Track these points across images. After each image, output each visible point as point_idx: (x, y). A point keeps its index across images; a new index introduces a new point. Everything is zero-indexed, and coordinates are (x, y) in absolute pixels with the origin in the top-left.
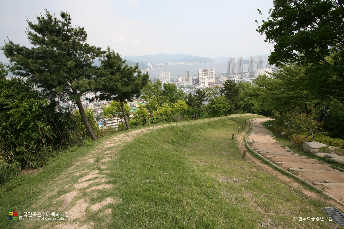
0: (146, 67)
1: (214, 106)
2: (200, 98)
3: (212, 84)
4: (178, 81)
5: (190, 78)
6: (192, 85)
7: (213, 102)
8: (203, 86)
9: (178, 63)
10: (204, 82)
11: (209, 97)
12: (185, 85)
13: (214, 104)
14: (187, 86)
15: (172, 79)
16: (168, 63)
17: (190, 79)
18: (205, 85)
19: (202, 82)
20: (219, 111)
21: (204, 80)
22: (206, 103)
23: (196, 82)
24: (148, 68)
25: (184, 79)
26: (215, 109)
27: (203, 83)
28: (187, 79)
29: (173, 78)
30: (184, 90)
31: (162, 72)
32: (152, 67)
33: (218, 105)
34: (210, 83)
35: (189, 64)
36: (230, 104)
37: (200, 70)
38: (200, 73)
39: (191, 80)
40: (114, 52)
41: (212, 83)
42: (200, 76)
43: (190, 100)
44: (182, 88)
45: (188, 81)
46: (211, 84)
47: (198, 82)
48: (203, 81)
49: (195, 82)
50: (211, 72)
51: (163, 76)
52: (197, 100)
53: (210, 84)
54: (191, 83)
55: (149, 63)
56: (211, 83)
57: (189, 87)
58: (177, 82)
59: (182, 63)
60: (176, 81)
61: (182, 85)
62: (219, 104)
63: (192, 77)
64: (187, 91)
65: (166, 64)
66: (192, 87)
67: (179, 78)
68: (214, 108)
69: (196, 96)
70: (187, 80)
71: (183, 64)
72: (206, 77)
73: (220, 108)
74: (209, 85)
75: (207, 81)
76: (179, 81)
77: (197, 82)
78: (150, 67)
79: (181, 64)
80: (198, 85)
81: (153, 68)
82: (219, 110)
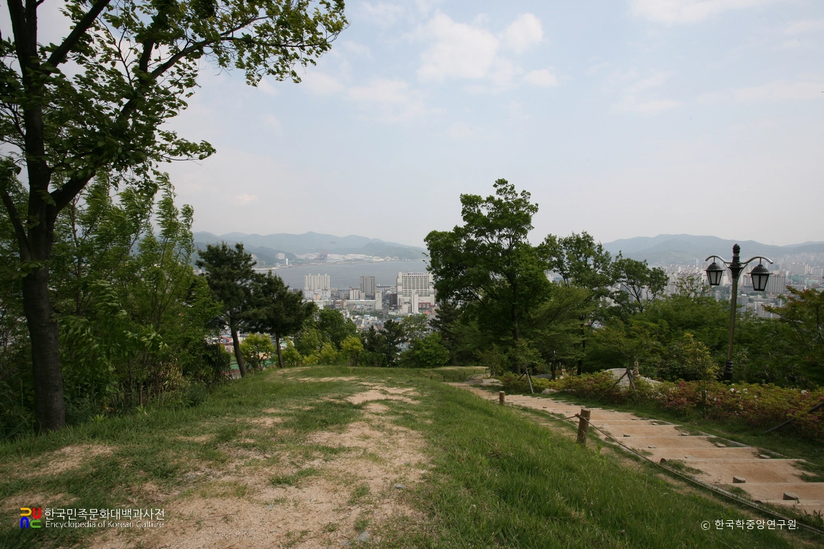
0: (272, 261)
1: (418, 352)
2: (391, 338)
3: (428, 307)
4: (348, 298)
5: (378, 292)
6: (381, 308)
7: (416, 345)
8: (407, 312)
9: (350, 257)
10: (409, 303)
11: (410, 336)
12: (366, 308)
13: (419, 349)
14: (369, 311)
15: (335, 294)
16: (326, 256)
17: (376, 294)
18: (410, 310)
19: (405, 303)
20: (429, 362)
21: (410, 298)
22: (404, 347)
23: (390, 302)
24: (278, 265)
25: (363, 295)
26: (419, 359)
27: (407, 306)
28: (369, 293)
29: (337, 289)
30: (363, 320)
31: (312, 277)
32: (287, 262)
33: (426, 350)
34: (422, 304)
35: (375, 259)
36: (449, 349)
37: (400, 274)
38: (400, 281)
39: (379, 297)
40: (276, 277)
41: (428, 305)
42: (400, 289)
43: (372, 341)
44: (358, 314)
45: (373, 298)
46: (426, 306)
47: (396, 303)
48: (407, 299)
49: (388, 301)
50: (426, 281)
51: (313, 285)
52: (386, 342)
53: (422, 306)
54: (378, 304)
55: (280, 252)
56: (426, 304)
57: (374, 314)
58: (347, 301)
59: (359, 256)
60: (343, 297)
61: (358, 307)
62: (427, 348)
63: (381, 290)
64: (368, 323)
65: (322, 258)
66: (381, 312)
67: (351, 292)
68: (418, 356)
69: (384, 333)
70: (369, 296)
71: (362, 260)
72: (414, 291)
73: (429, 357)
74: (419, 309)
75: (416, 300)
76: (351, 297)
77: (392, 301)
78: (282, 262)
79: (357, 260)
80: (396, 308)
81: (291, 265)
82: (429, 360)
